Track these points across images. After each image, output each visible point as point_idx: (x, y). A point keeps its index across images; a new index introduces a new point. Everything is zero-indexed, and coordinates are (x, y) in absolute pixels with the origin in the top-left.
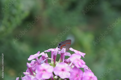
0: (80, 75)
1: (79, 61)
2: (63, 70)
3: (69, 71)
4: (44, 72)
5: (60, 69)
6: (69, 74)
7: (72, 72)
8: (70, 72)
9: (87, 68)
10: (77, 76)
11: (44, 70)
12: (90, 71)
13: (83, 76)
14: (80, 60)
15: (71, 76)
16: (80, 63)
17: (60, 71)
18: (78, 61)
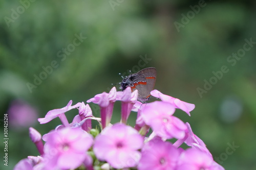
0: (169, 161)
1: (168, 120)
2: (120, 145)
3: (138, 147)
4: (66, 149)
5: (111, 142)
6: (137, 156)
7: (147, 151)
8: (140, 150)
9: (200, 144)
10: (161, 163)
11: (67, 144)
12: (205, 152)
13: (180, 163)
14: (170, 118)
15: (141, 161)
16: (169, 127)
17: (110, 147)
18: (165, 121)
